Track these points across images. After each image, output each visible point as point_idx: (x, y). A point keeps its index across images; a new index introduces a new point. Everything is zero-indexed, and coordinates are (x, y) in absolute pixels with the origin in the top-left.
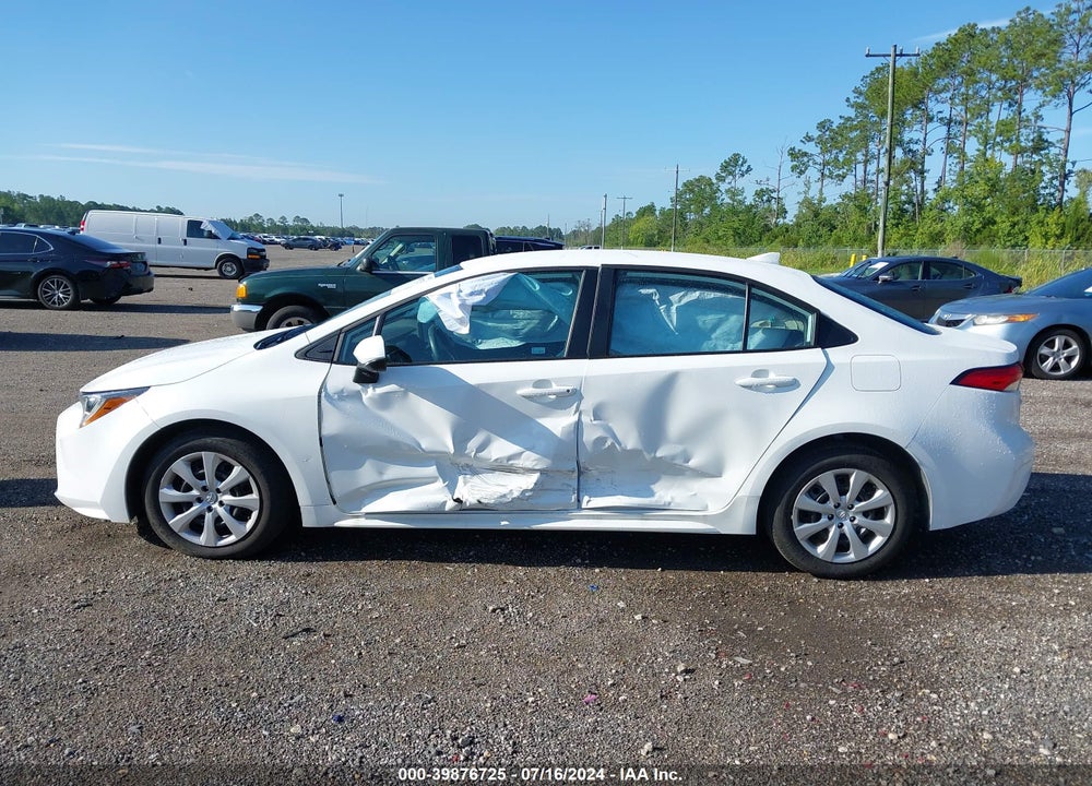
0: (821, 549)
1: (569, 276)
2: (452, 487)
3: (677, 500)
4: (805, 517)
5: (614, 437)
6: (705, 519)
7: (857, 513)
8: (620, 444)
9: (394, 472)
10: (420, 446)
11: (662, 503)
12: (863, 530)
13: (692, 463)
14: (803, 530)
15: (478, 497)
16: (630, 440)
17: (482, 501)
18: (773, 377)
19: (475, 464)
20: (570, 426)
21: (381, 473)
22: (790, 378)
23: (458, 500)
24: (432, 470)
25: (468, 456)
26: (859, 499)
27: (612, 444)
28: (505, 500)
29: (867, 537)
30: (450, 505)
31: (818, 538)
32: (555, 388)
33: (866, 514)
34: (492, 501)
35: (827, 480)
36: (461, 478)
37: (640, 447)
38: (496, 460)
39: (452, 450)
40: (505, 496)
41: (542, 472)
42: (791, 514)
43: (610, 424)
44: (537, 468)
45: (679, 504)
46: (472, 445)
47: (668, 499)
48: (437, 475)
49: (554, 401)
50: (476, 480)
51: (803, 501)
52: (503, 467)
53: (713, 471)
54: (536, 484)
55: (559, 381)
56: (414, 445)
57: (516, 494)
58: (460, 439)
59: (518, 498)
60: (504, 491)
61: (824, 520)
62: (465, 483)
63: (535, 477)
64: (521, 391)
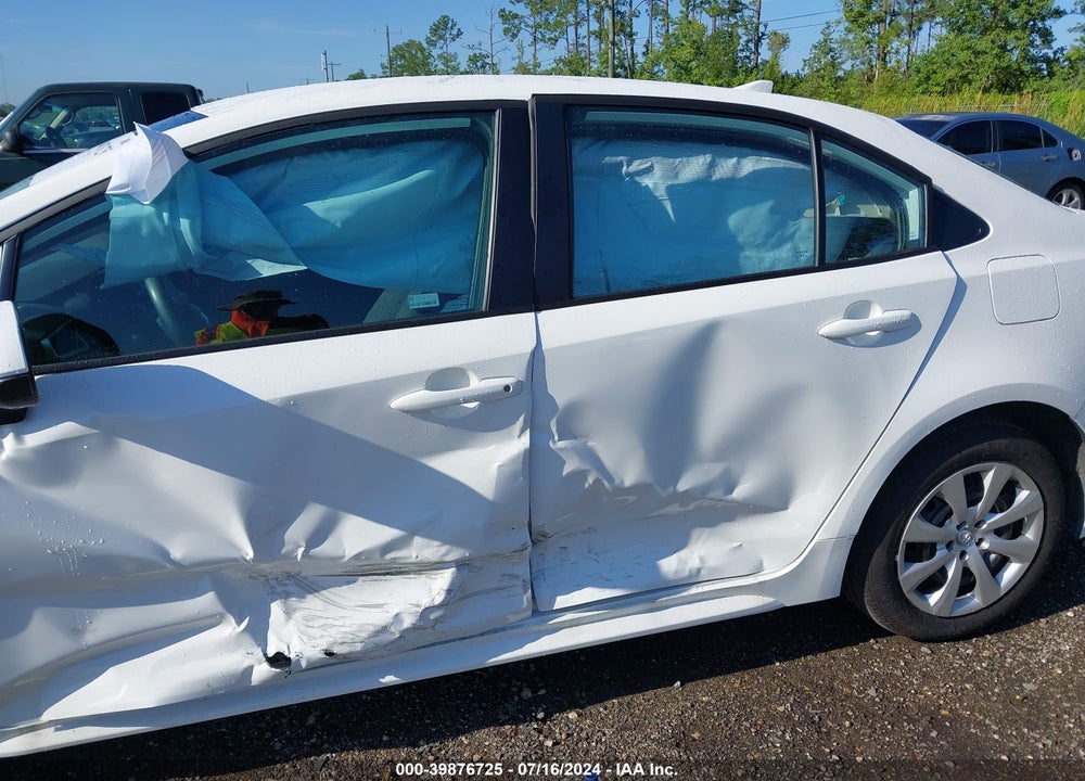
0: (935, 598)
1: (464, 122)
2: (258, 632)
3: (711, 563)
4: (917, 552)
5: (599, 466)
6: (760, 588)
7: (987, 532)
8: (610, 479)
9: (107, 624)
10: (165, 555)
11: (687, 573)
12: (993, 556)
13: (739, 493)
14: (910, 574)
15: (324, 644)
16: (630, 469)
17: (336, 650)
18: (877, 315)
19: (308, 572)
20: (514, 460)
21: (77, 632)
22: (904, 314)
23: (278, 660)
24: (207, 602)
25: (290, 556)
26: (994, 511)
27: (597, 482)
28: (386, 638)
29: (997, 567)
30: (262, 671)
31: (933, 582)
32: (476, 384)
33: (999, 532)
34: (358, 647)
35: (951, 488)
36: (276, 608)
37: (649, 479)
38: (357, 557)
39: (249, 554)
40: (384, 629)
41: (460, 565)
42: (897, 553)
43: (590, 444)
44: (449, 558)
45: (714, 570)
46: (296, 533)
47: (694, 563)
48: (219, 608)
49: (475, 412)
50: (313, 603)
51: (915, 528)
52: (375, 566)
53: (775, 500)
54: (449, 591)
55: (483, 368)
56: (152, 556)
57: (408, 622)
58: (265, 524)
59: (414, 628)
60: (379, 618)
61: (940, 553)
62: (288, 613)
63: (445, 578)
64: (399, 402)
